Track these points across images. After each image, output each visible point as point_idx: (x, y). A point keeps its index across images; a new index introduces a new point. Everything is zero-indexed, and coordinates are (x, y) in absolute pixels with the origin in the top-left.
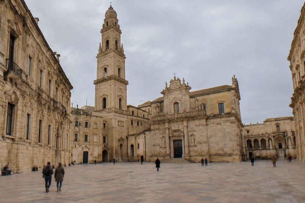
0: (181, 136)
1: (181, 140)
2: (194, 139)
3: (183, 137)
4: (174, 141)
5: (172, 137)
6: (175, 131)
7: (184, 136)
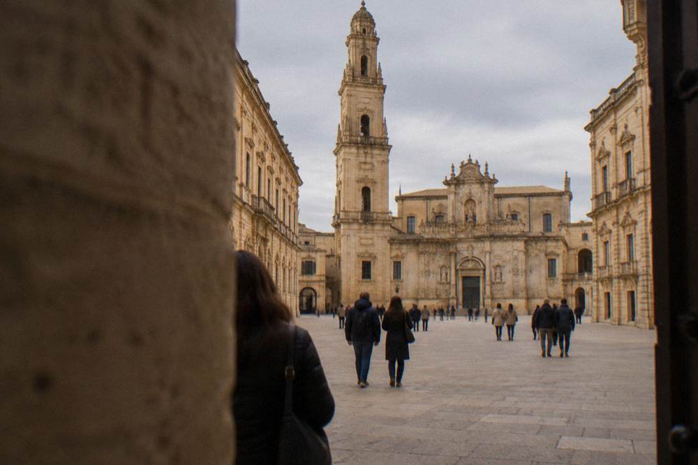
0: (479, 270)
1: (479, 277)
2: (501, 274)
3: (482, 272)
4: (464, 278)
5: (462, 270)
6: (467, 260)
7: (484, 270)
